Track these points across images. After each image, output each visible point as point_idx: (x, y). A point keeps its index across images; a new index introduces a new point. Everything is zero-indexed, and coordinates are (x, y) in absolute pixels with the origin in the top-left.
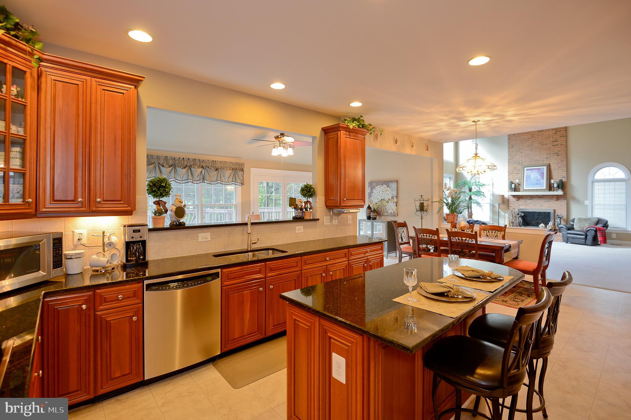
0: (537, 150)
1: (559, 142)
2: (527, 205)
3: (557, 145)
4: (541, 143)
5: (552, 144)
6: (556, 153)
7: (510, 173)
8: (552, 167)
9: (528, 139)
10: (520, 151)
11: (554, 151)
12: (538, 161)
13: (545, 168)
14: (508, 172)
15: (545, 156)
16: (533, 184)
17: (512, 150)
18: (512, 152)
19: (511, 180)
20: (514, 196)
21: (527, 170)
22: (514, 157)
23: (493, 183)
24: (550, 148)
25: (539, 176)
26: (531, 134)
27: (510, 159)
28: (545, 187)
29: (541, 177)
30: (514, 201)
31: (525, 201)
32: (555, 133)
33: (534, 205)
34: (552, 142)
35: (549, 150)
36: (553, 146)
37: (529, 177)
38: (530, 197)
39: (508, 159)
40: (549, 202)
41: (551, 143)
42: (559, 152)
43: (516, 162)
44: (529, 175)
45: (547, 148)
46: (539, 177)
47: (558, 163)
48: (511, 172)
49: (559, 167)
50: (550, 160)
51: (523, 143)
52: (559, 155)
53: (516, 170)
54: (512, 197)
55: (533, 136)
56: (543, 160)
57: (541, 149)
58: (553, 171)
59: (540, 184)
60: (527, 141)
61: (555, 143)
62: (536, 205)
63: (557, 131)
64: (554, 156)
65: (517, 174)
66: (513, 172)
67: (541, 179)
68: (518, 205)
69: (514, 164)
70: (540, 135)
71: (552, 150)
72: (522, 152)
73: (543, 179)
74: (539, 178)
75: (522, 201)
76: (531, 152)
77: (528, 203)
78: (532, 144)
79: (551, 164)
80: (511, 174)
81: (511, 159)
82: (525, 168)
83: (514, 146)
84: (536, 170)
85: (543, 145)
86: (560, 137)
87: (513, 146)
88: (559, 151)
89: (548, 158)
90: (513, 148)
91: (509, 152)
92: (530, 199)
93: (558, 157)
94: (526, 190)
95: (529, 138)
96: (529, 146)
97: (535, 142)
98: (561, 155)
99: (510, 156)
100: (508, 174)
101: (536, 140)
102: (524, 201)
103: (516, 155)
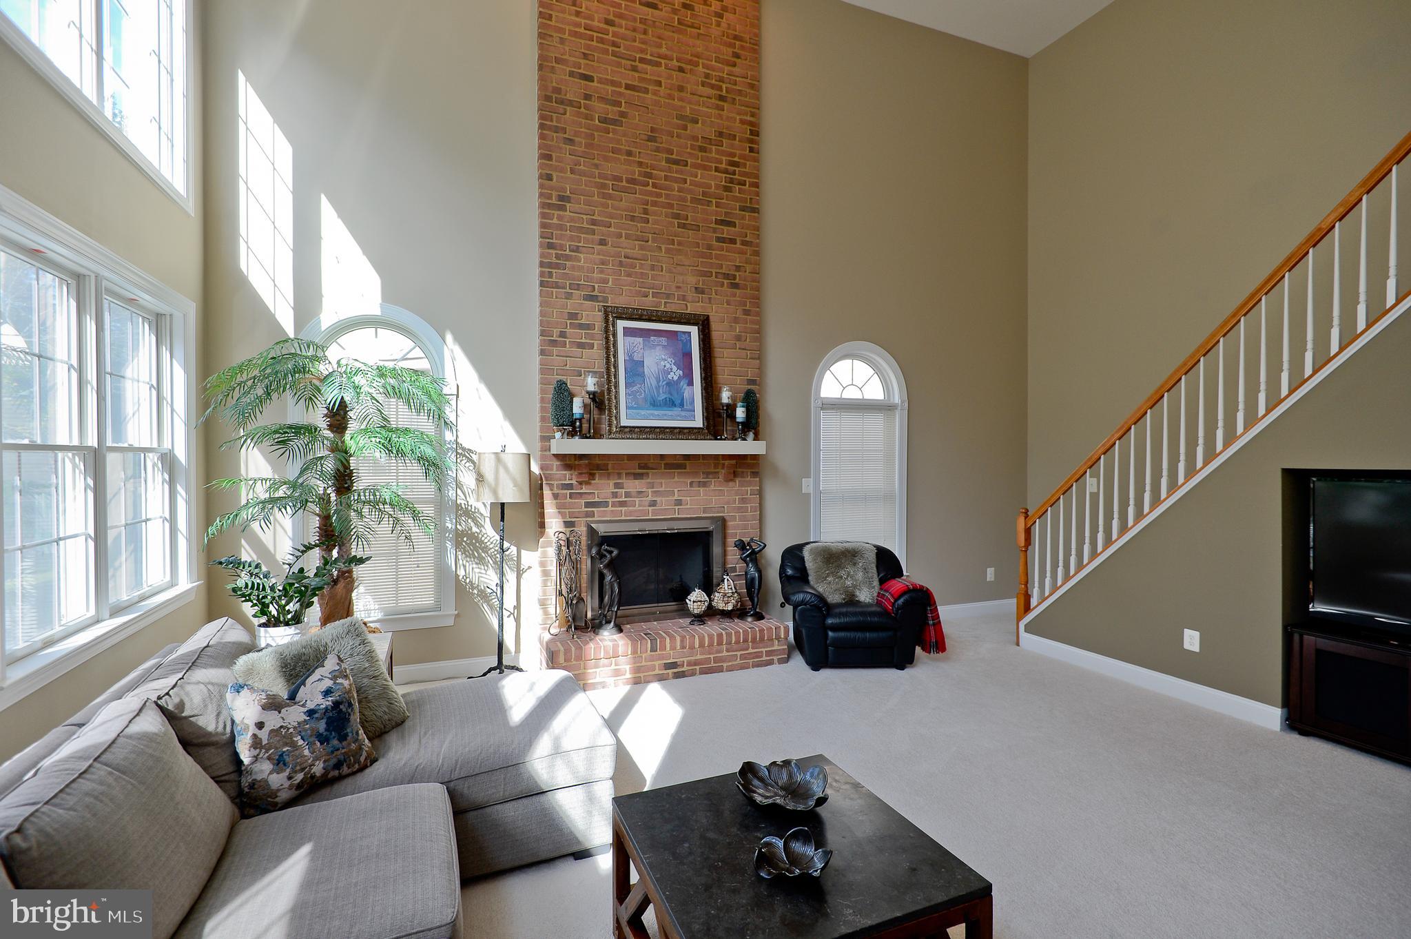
0: (663, 247)
1: (737, 229)
2: (622, 504)
3: (733, 241)
4: (677, 216)
5: (715, 231)
6: (726, 276)
7: (551, 341)
8: (716, 335)
9: (628, 181)
10: (593, 232)
11: (721, 266)
12: (668, 296)
13: (694, 331)
14: (543, 333)
15: (692, 280)
16: (654, 404)
17: (560, 218)
18: (561, 227)
19: (560, 377)
20: (570, 462)
21: (628, 332)
22: (567, 258)
23: (458, 386)
24: (709, 247)
25: (675, 368)
26: (640, 164)
27: (550, 265)
28: (698, 422)
29: (681, 372)
30: (570, 486)
31: (617, 486)
32: (727, 189)
33: (653, 504)
34: (717, 222)
35: (703, 255)
36: (719, 240)
37: (636, 369)
38: (636, 463)
39: (542, 264)
40: (704, 485)
41: (713, 225)
42: (737, 274)
43: (578, 287)
44: (637, 357)
45: (698, 245)
46: (676, 374)
47: (736, 320)
48: (556, 332)
49: (738, 338)
50: (710, 298)
51: (610, 197)
52: (735, 286)
53: (581, 326)
54: (556, 463)
55: (649, 176)
56: (684, 298)
57: (680, 244)
58: (717, 351)
59: (682, 405)
60: (624, 190)
61: (726, 232)
62: (658, 499)
63: (731, 181)
64: (722, 285)
65: (581, 346)
66: (563, 334)
67: (683, 383)
68: (588, 505)
69: (569, 296)
70: (676, 180)
71: (717, 257)
72: (603, 242)
73: (691, 383)
74: (676, 378)
75: (603, 488)
76: (642, 248)
77: (627, 495)
78: (646, 212)
79: (711, 319)
80: (554, 343)
81: (557, 266)
82: (621, 324)
83: (568, 199)
84: (663, 340)
85: (683, 226)
86: (742, 209)
87: (561, 198)
88: (738, 268)
89: (703, 292)
90: (562, 208)
91: (543, 226)
92: (637, 476)
93: (734, 295)
94: (632, 429)
95: (632, 181)
96: (633, 218)
97: (655, 204)
98: (745, 288)
99: (551, 246)
100: (542, 343)
101: (659, 195)
102: (612, 483)
103: (577, 249)
